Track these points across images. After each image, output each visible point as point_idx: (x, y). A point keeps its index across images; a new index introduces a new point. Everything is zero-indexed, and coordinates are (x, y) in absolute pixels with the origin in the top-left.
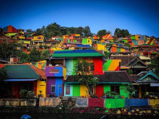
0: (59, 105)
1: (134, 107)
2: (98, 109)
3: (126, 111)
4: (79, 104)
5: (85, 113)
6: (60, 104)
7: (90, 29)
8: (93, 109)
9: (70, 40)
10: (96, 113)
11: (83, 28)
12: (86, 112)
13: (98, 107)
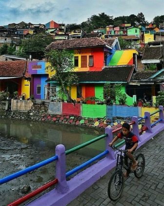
0: (30, 110)
1: (118, 118)
2: (73, 118)
3: (106, 123)
4: (52, 110)
5: (57, 122)
6: (32, 108)
7: (144, 16)
8: (67, 117)
9: (115, 31)
10: (69, 123)
11: (135, 16)
12: (58, 120)
13: (73, 116)
